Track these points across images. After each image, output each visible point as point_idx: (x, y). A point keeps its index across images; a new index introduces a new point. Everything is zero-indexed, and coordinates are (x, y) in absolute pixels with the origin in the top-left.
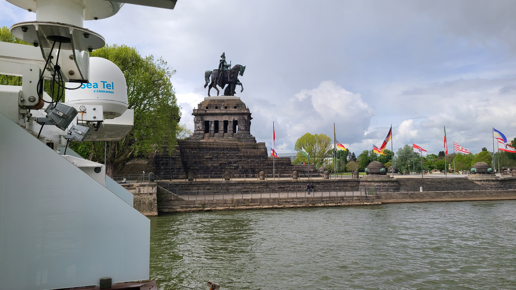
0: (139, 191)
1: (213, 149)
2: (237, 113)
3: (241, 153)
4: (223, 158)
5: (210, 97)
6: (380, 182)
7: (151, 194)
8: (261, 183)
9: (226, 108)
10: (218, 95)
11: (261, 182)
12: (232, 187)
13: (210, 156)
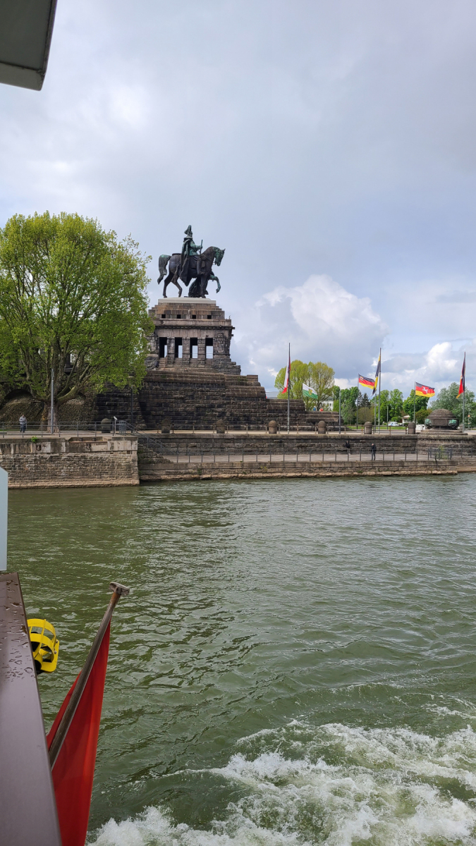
0: (112, 447)
1: (186, 383)
2: (212, 327)
3: (229, 391)
4: (201, 398)
5: (166, 299)
6: (449, 440)
7: (129, 452)
8: (272, 439)
9: (194, 317)
10: (180, 296)
11: (272, 437)
12: (229, 444)
13: (181, 394)
